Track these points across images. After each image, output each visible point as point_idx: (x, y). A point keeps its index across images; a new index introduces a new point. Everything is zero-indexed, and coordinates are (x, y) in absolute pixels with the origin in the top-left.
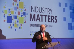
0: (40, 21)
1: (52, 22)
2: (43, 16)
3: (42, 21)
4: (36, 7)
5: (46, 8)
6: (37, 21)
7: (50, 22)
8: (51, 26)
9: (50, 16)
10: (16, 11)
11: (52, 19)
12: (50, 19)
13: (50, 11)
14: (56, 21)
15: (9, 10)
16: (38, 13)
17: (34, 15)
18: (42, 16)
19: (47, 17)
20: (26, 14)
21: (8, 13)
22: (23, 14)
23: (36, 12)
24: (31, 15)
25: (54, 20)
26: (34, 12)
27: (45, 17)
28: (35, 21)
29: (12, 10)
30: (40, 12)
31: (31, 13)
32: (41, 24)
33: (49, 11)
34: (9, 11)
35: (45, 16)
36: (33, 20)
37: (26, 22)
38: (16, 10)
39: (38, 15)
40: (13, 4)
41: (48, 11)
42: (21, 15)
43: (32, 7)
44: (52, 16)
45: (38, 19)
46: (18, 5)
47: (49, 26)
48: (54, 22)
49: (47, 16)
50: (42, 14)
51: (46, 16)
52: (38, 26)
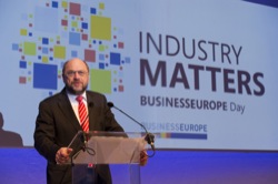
0: (187, 86)
1: (240, 91)
2: (200, 72)
3: (197, 87)
4: (167, 37)
5: (214, 44)
6: (172, 85)
7: (233, 91)
8: (240, 108)
9: (232, 72)
11: (241, 83)
12: (232, 81)
13: (232, 55)
14: (258, 89)
15: (45, 41)
16: (180, 58)
17: (162, 65)
18: (197, 69)
19: (217, 73)
20: (122, 59)
21: (40, 53)
22: (107, 60)
23: (168, 54)
24: (144, 64)
25: (252, 85)
26: (160, 52)
27: (210, 73)
28: (164, 84)
29: (58, 42)
30: (189, 53)
31: (144, 56)
32: (191, 98)
33: (227, 54)
34: (45, 46)
35: (208, 69)
36: (153, 82)
37: (121, 89)
39: (179, 66)
40: (64, 23)
41: (223, 54)
42: (98, 61)
43: (149, 35)
44: (240, 73)
45: (179, 80)
46: (85, 26)
47: (228, 107)
48: (249, 92)
49: (219, 70)
50: (195, 62)
51: (214, 71)
52: (180, 104)
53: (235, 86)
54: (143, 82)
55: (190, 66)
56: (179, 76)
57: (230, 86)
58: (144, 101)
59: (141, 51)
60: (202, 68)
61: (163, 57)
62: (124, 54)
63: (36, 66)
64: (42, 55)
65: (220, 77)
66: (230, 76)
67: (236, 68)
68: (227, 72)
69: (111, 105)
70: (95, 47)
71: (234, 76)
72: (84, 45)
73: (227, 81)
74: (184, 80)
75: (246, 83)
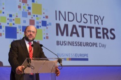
0: (78, 36)
1: (104, 38)
2: (84, 29)
3: (83, 36)
4: (68, 13)
5: (91, 15)
6: (71, 35)
7: (100, 37)
8: (104, 46)
9: (100, 28)
10: (25, 19)
11: (104, 34)
12: (100, 33)
13: (99, 21)
14: (112, 36)
15: (11, 16)
16: (75, 23)
17: (66, 26)
18: (83, 27)
19: (92, 29)
20: (47, 23)
21: (8, 21)
22: (40, 24)
23: (69, 21)
24: (58, 25)
25: (109, 35)
26: (65, 20)
27: (89, 29)
28: (67, 35)
29: (17, 16)
31: (58, 22)
32: (80, 41)
33: (97, 20)
34: (11, 18)
35: (88, 27)
36: (62, 34)
37: (47, 38)
38: (26, 17)
39: (74, 26)
40: (20, 7)
41: (95, 20)
42: (36, 25)
43: (60, 12)
44: (103, 29)
45: (75, 33)
46: (29, 8)
47: (98, 45)
48: (108, 38)
49: (93, 28)
50: (82, 24)
51: (91, 28)
52: (75, 44)
53: (101, 35)
54: (57, 34)
55: (80, 26)
56: (74, 31)
57: (99, 35)
58: (58, 43)
59: (56, 19)
60: (85, 27)
61: (67, 22)
62: (48, 21)
63: (7, 28)
64: (9, 23)
65: (94, 31)
66: (99, 30)
67: (101, 27)
68: (97, 28)
69: (41, 46)
70: (35, 18)
71: (100, 31)
72: (29, 17)
73: (97, 33)
74: (77, 33)
75: (106, 34)
